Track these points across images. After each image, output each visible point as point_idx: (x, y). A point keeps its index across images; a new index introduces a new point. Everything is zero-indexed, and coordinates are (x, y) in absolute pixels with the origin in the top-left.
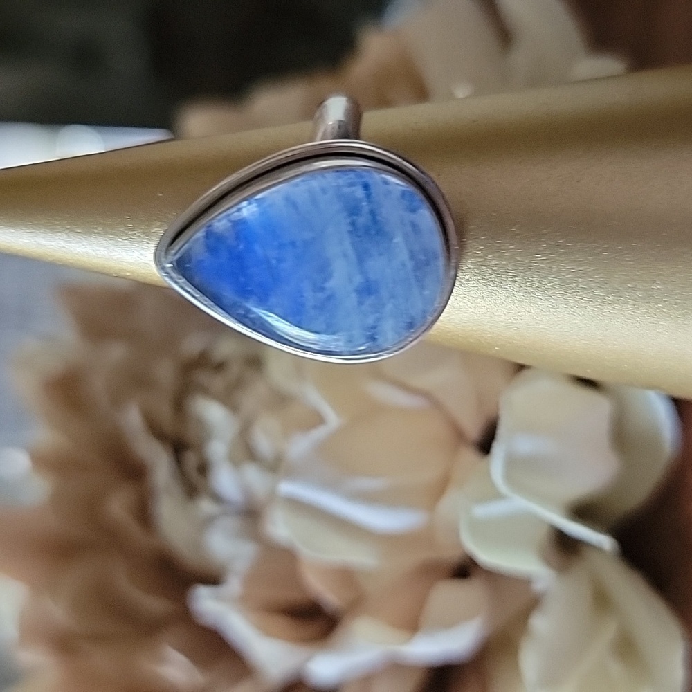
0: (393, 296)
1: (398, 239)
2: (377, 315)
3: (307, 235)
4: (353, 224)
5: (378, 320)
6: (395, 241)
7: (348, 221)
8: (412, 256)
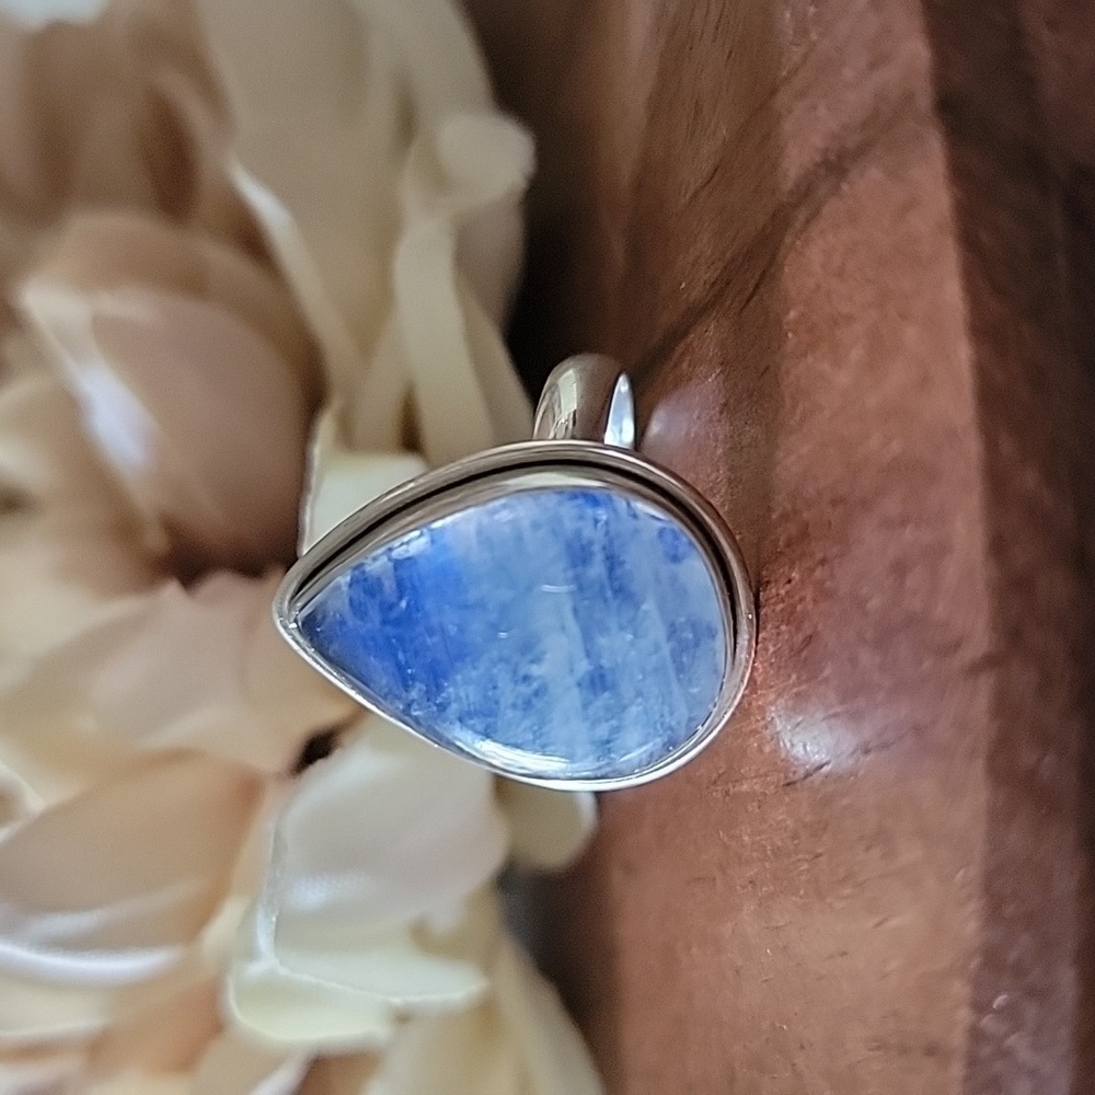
0: (639, 694)
1: (648, 606)
2: (614, 722)
3: (505, 594)
4: (577, 579)
5: (617, 730)
6: (645, 607)
7: (570, 574)
8: (673, 631)
